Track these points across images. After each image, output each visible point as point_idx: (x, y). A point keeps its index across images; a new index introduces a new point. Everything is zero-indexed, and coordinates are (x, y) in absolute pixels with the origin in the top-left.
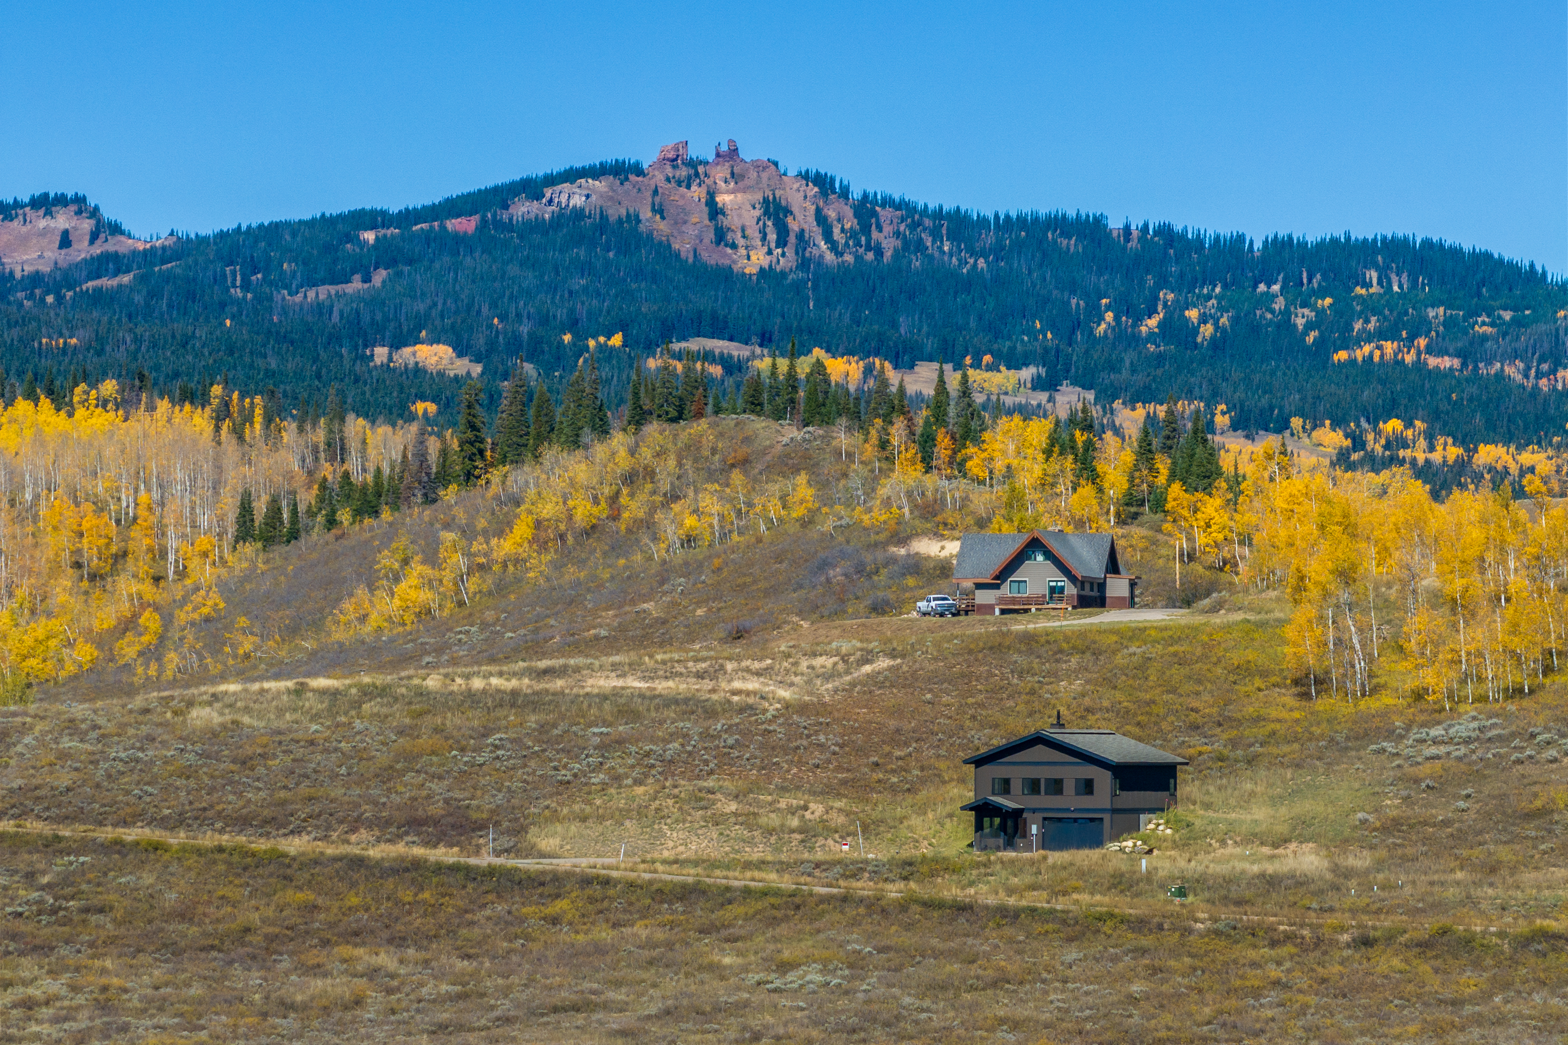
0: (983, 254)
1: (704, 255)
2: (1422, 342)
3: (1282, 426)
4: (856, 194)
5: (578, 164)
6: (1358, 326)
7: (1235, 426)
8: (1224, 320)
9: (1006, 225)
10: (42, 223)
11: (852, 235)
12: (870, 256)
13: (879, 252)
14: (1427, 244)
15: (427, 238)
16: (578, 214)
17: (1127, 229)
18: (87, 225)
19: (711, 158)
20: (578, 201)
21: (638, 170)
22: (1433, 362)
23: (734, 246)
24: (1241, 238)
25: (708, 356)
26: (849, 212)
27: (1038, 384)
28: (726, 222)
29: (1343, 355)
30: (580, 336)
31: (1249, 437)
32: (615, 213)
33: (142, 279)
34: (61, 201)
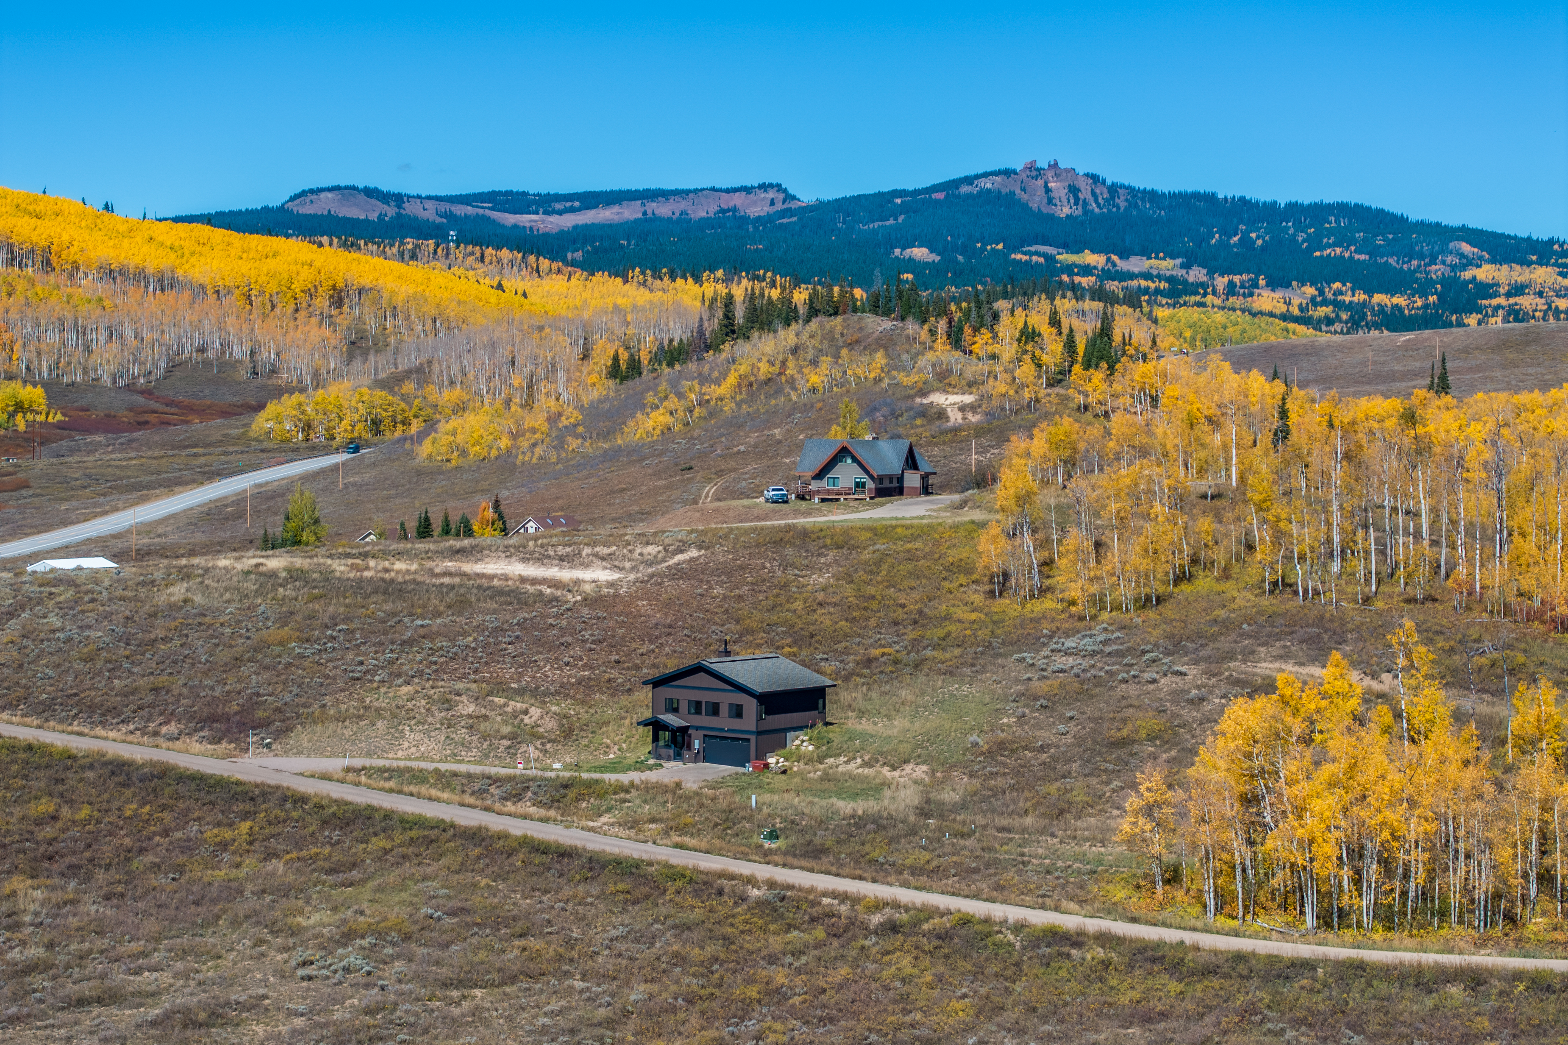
0: (1164, 209)
1: (1043, 209)
2: (1353, 248)
3: (1288, 285)
4: (1109, 182)
5: (989, 170)
6: (1325, 240)
7: (1267, 285)
8: (1267, 238)
9: (1173, 196)
10: (763, 195)
11: (1106, 200)
12: (1114, 209)
13: (1118, 208)
14: (1356, 205)
15: (923, 201)
16: (989, 191)
17: (1226, 198)
18: (782, 196)
19: (1046, 167)
20: (989, 186)
21: (1015, 173)
22: (1357, 257)
23: (1056, 205)
24: (1275, 202)
25: (1037, 253)
26: (1105, 191)
27: (1182, 266)
28: (1052, 195)
29: (1318, 254)
30: (984, 245)
31: (1273, 290)
32: (1004, 191)
33: (800, 219)
34: (771, 186)
